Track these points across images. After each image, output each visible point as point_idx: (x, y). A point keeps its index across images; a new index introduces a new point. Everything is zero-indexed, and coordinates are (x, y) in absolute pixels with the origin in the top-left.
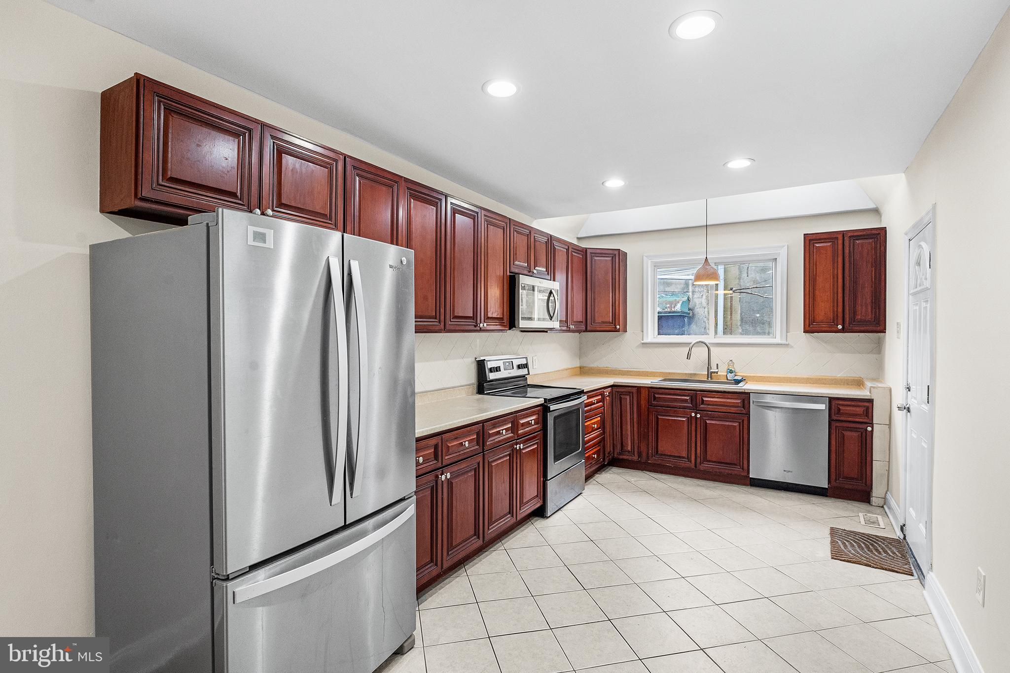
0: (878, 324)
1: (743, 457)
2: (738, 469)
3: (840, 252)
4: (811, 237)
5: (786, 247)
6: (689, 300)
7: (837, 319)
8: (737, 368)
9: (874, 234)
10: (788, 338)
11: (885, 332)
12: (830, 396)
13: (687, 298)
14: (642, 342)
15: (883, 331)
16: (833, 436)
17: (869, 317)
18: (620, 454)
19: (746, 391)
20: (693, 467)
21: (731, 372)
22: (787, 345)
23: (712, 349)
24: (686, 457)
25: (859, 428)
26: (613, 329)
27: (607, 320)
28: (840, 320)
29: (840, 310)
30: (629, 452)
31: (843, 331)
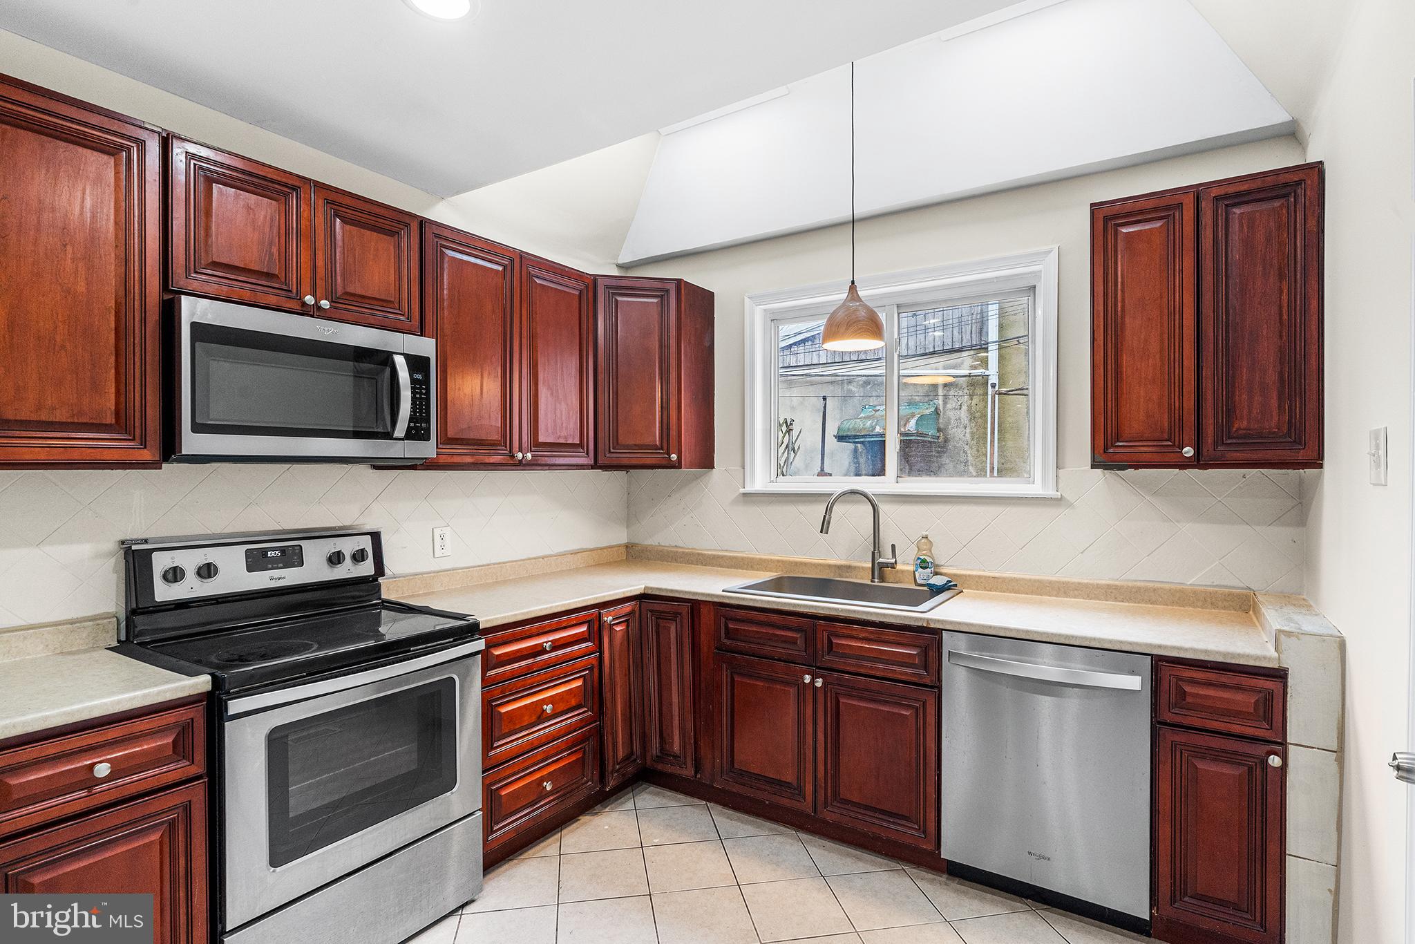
0: (1299, 441)
1: (925, 801)
2: (913, 832)
3: (1189, 243)
4: (1107, 211)
5: (1055, 255)
6: (937, 412)
7: (1181, 428)
8: (940, 555)
9: (1286, 185)
10: (1060, 481)
11: (1321, 466)
12: (1155, 652)
13: (933, 410)
14: (742, 490)
15: (1316, 461)
16: (1165, 769)
17: (1274, 421)
18: (659, 759)
19: (932, 626)
20: (809, 811)
21: (923, 565)
22: (1057, 502)
23: (883, 508)
24: (795, 783)
25: (1243, 754)
26: (664, 462)
27: (647, 441)
28: (1189, 433)
29: (1189, 403)
30: (676, 757)
31: (1198, 462)
